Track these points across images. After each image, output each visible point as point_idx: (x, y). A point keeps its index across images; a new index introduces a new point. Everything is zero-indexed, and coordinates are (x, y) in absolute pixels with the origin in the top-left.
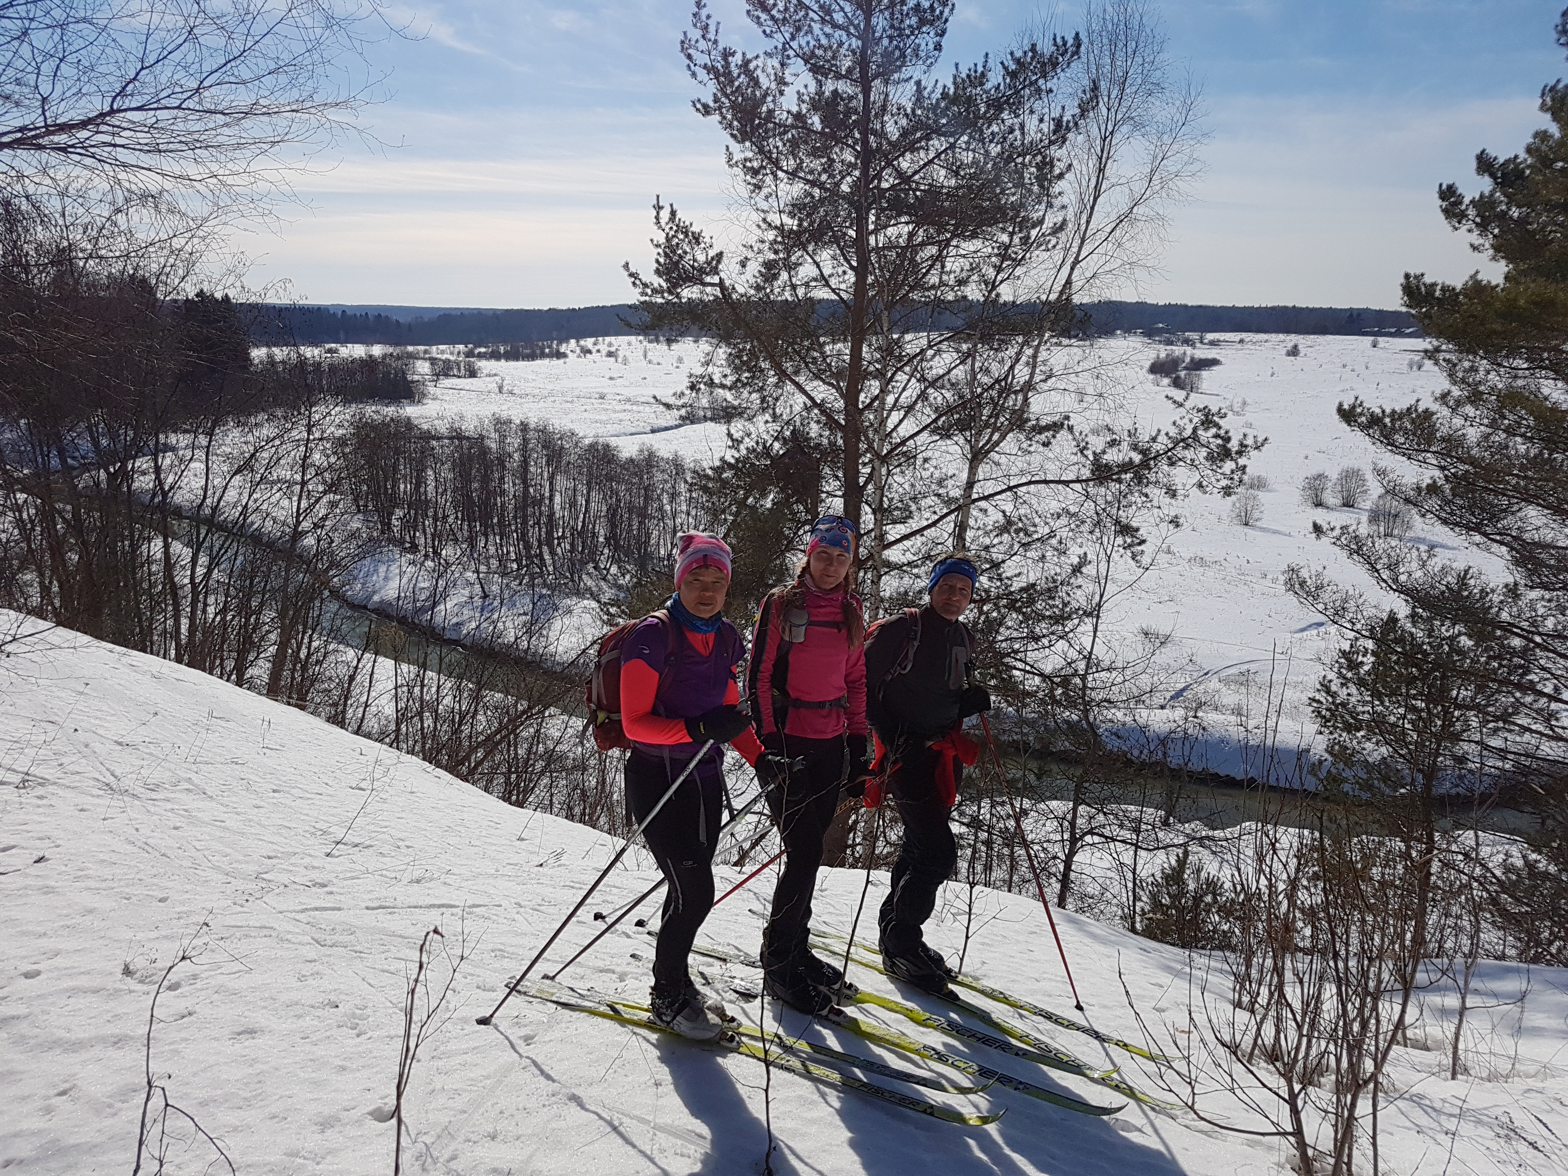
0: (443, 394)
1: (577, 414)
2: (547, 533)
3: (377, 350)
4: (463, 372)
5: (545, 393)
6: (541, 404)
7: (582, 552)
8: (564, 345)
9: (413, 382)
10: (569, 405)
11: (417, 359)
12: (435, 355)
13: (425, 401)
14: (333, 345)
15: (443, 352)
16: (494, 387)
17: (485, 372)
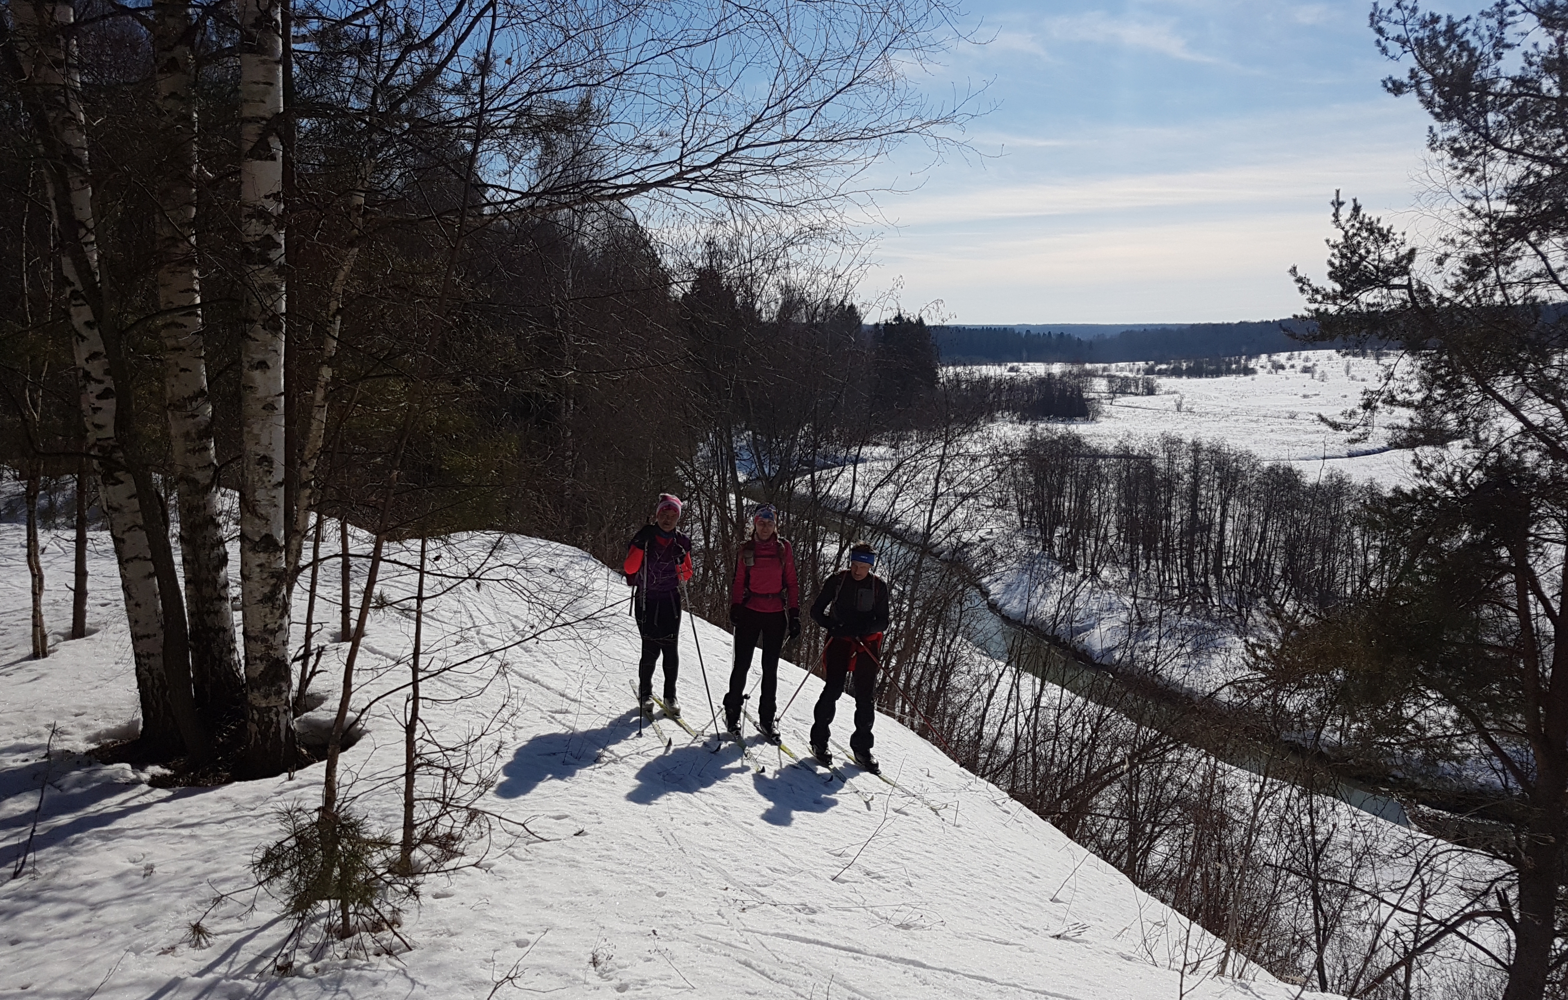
0: (1118, 412)
1: (1262, 435)
2: (1215, 560)
3: (1057, 369)
4: (1140, 389)
5: (1228, 411)
6: (1223, 423)
7: (1254, 585)
8: (1254, 361)
9: (1088, 400)
10: (1254, 425)
11: (1095, 376)
12: (1113, 373)
13: (1099, 419)
14: (1015, 364)
15: (1122, 370)
16: (1172, 405)
17: (1164, 389)
